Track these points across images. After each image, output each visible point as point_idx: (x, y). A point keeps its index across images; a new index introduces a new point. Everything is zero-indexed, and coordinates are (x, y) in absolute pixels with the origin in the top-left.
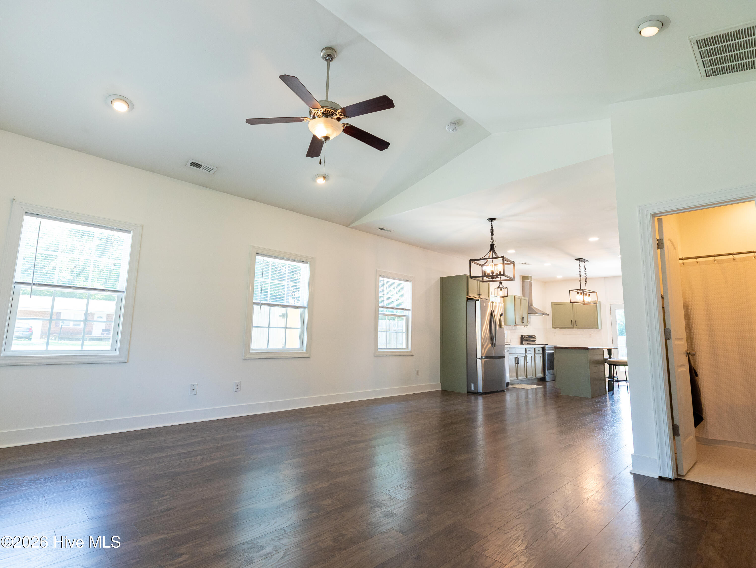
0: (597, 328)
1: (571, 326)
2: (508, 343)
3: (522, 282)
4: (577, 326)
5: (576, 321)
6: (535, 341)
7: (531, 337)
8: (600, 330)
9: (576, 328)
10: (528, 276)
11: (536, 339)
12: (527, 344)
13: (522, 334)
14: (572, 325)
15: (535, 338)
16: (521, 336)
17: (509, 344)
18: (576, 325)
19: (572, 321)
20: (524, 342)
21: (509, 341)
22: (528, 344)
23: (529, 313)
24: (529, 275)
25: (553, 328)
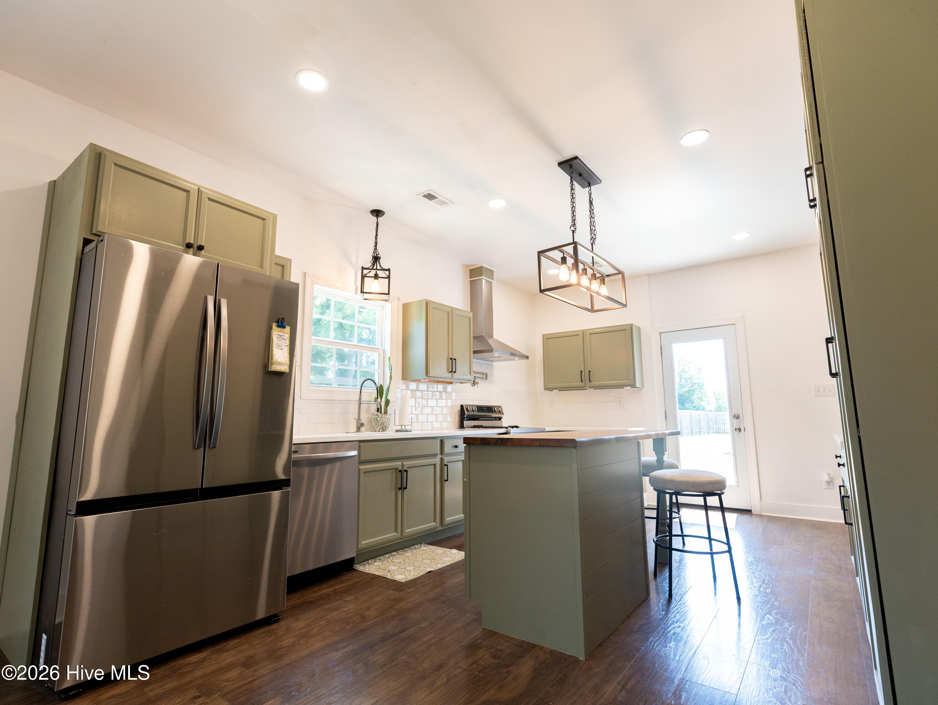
0: (633, 386)
1: (580, 384)
2: (403, 427)
3: (471, 281)
4: (593, 383)
5: (590, 371)
6: (500, 419)
7: (490, 409)
8: (640, 389)
9: (591, 387)
10: (482, 267)
11: (503, 414)
12: (471, 427)
13: (462, 404)
14: (582, 381)
15: (500, 412)
16: (459, 408)
17: (407, 428)
18: (590, 381)
19: (581, 371)
20: (466, 423)
21: (407, 422)
22: (475, 427)
23: (475, 352)
24: (484, 265)
25: (546, 389)
